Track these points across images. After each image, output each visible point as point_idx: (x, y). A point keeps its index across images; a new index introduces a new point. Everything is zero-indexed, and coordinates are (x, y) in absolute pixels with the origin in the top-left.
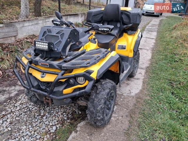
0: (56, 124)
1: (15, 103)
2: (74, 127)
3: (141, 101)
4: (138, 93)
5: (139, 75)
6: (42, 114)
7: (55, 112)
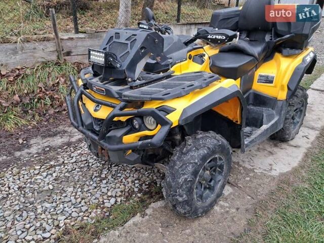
0: (118, 195)
1: (72, 152)
2: (144, 206)
3: (288, 188)
4: (287, 172)
5: (301, 139)
6: (103, 176)
7: (124, 176)
